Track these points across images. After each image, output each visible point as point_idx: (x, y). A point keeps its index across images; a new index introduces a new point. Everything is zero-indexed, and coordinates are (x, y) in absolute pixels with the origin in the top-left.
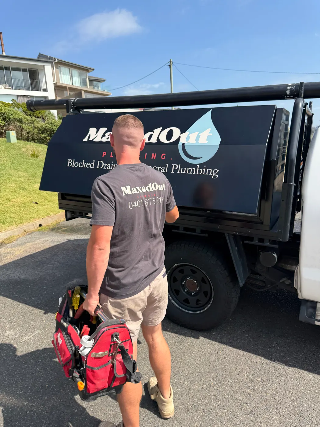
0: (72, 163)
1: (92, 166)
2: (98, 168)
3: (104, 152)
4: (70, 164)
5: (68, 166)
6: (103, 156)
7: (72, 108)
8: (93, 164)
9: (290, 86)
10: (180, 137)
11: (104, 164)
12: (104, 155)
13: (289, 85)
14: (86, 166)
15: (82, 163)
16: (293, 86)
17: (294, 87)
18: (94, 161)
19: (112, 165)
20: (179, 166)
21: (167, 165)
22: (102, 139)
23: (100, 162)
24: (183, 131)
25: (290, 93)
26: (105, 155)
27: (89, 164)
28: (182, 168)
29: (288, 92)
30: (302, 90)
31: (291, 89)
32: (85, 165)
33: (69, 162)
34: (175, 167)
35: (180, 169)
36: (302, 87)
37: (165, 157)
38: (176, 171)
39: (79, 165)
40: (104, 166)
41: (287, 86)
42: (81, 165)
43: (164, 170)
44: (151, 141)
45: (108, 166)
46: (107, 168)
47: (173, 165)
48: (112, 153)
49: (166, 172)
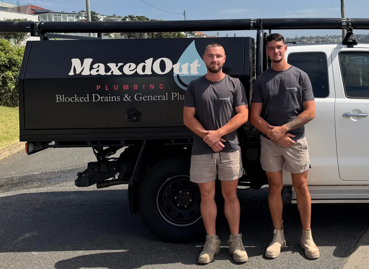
0: (62, 98)
1: (86, 99)
2: (94, 101)
3: (97, 86)
4: (59, 100)
5: (57, 101)
6: (97, 90)
7: (37, 31)
8: (88, 98)
9: (252, 21)
10: (173, 68)
11: (100, 97)
12: (97, 88)
13: (252, 19)
14: (79, 101)
15: (74, 98)
16: (254, 20)
17: (256, 21)
18: (88, 95)
19: (110, 97)
20: (177, 94)
21: (167, 93)
22: (91, 72)
23: (95, 95)
24: (174, 62)
25: (253, 26)
26: (99, 88)
27: (83, 98)
28: (181, 96)
29: (252, 25)
30: (261, 24)
31: (253, 23)
32: (79, 99)
33: (57, 98)
34: (174, 95)
35: (180, 97)
36: (261, 22)
37: (163, 87)
38: (176, 98)
39: (70, 99)
40: (101, 99)
41: (250, 20)
42: (73, 99)
43: (164, 98)
44: (145, 73)
45: (105, 98)
46: (105, 101)
47: (173, 93)
48: (106, 86)
49: (167, 99)
